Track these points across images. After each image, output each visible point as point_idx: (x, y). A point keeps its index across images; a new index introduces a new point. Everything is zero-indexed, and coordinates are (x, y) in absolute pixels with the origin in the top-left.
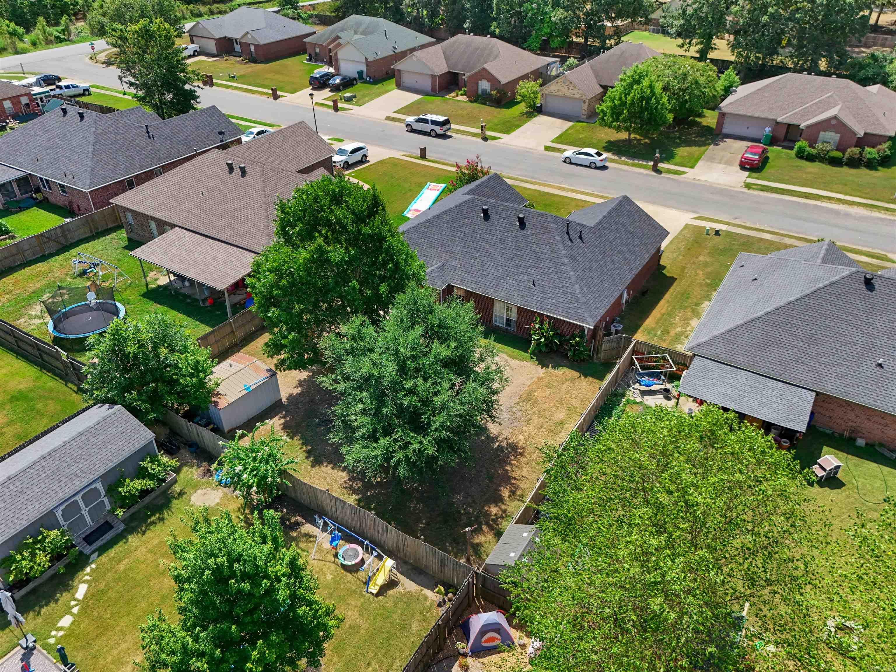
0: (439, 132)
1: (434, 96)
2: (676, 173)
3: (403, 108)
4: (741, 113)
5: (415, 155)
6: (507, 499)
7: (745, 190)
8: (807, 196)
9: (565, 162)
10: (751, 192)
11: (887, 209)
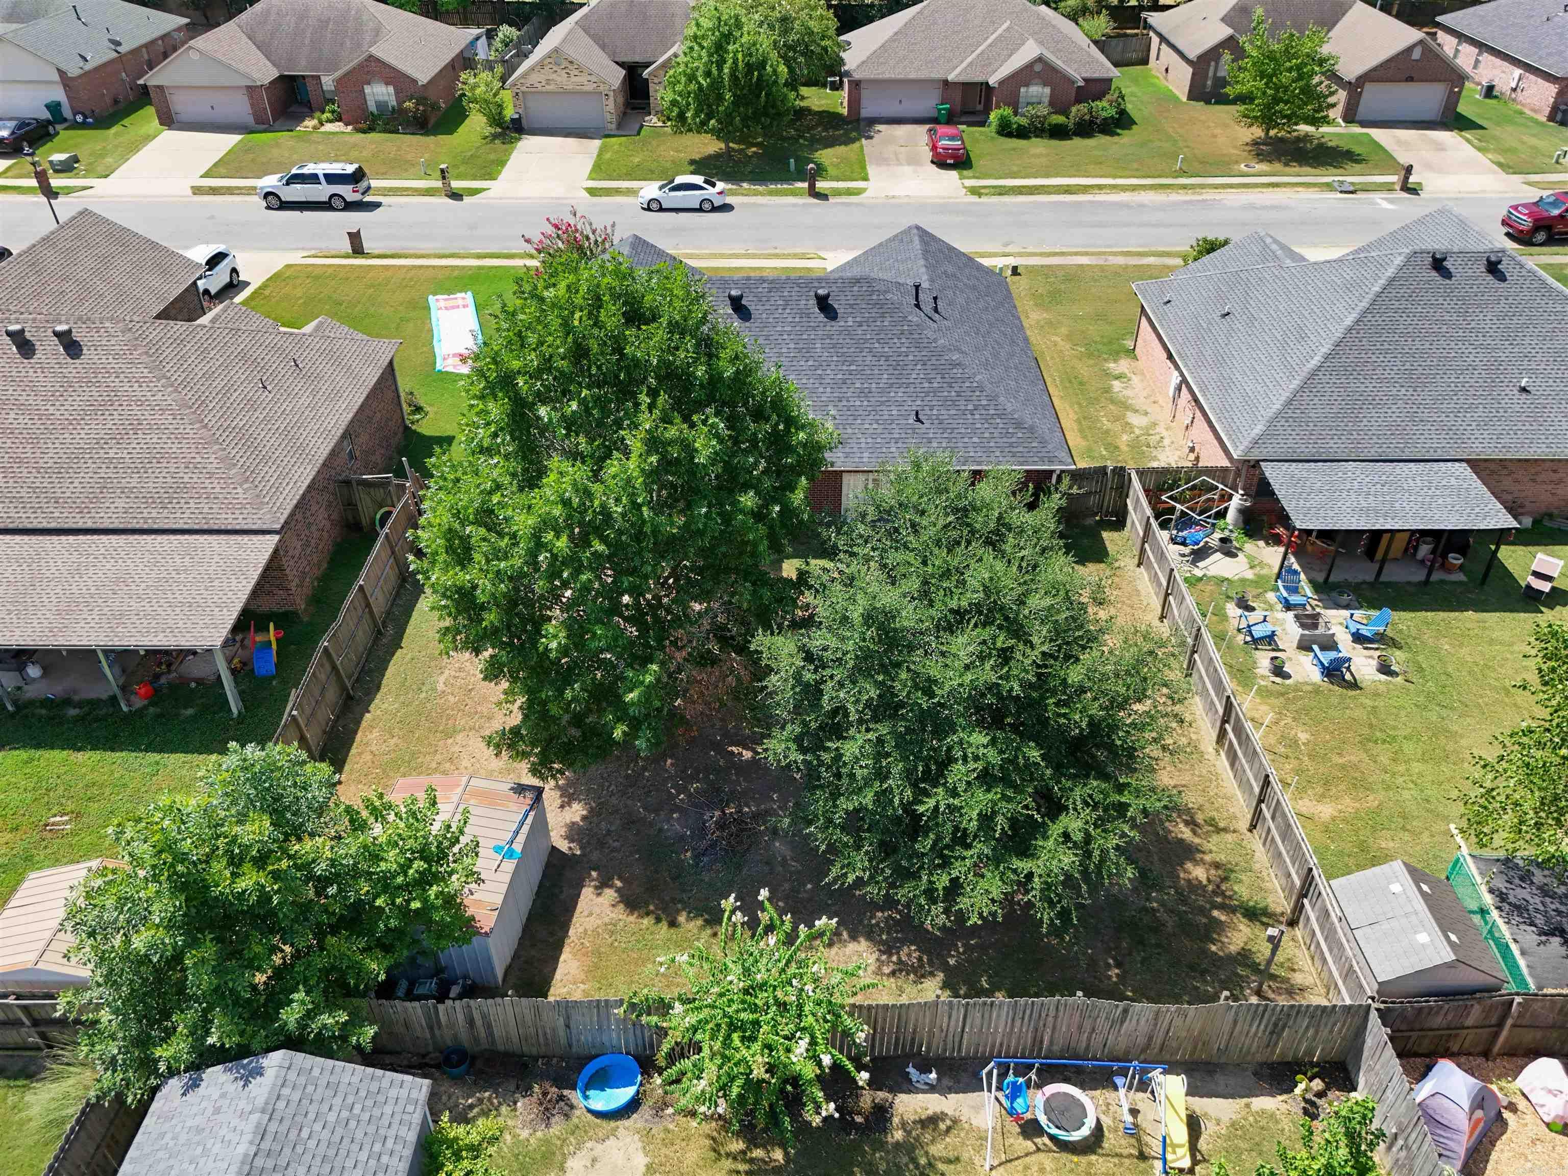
0: (351, 197)
1: (265, 131)
2: (849, 192)
3: (216, 165)
4: (887, 76)
5: (343, 252)
6: (1197, 840)
7: (975, 199)
8: (1068, 190)
9: (649, 209)
10: (984, 199)
11: (1184, 187)
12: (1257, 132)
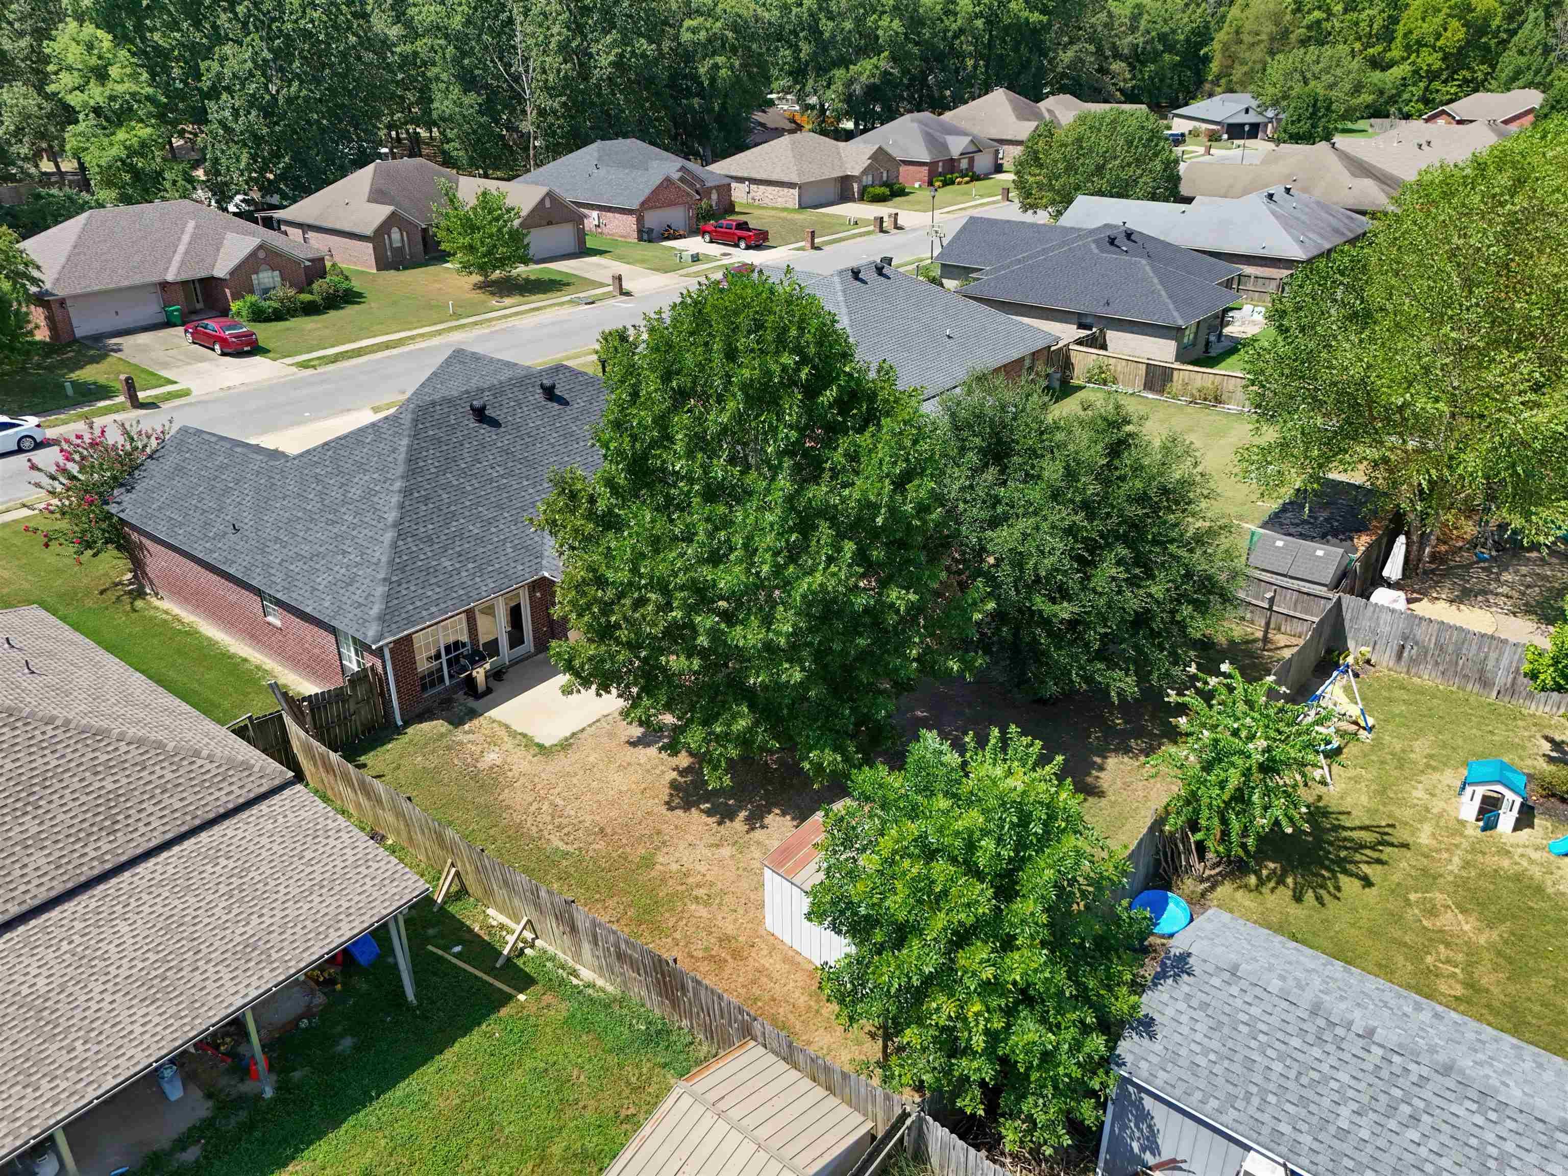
12: (477, 278)
